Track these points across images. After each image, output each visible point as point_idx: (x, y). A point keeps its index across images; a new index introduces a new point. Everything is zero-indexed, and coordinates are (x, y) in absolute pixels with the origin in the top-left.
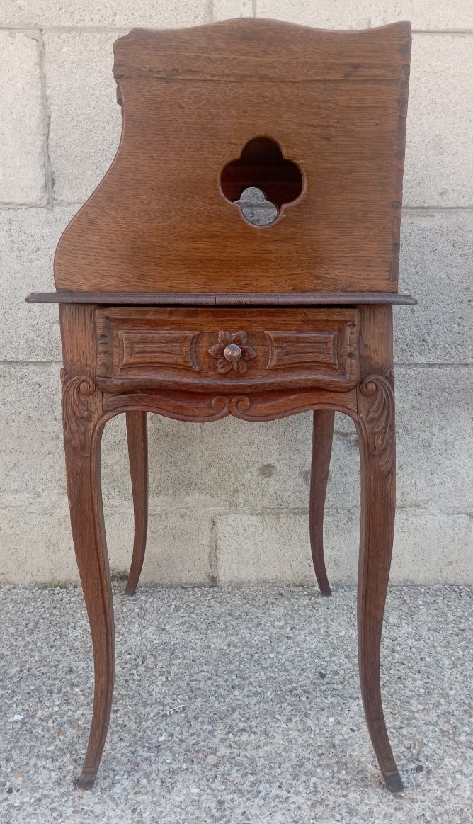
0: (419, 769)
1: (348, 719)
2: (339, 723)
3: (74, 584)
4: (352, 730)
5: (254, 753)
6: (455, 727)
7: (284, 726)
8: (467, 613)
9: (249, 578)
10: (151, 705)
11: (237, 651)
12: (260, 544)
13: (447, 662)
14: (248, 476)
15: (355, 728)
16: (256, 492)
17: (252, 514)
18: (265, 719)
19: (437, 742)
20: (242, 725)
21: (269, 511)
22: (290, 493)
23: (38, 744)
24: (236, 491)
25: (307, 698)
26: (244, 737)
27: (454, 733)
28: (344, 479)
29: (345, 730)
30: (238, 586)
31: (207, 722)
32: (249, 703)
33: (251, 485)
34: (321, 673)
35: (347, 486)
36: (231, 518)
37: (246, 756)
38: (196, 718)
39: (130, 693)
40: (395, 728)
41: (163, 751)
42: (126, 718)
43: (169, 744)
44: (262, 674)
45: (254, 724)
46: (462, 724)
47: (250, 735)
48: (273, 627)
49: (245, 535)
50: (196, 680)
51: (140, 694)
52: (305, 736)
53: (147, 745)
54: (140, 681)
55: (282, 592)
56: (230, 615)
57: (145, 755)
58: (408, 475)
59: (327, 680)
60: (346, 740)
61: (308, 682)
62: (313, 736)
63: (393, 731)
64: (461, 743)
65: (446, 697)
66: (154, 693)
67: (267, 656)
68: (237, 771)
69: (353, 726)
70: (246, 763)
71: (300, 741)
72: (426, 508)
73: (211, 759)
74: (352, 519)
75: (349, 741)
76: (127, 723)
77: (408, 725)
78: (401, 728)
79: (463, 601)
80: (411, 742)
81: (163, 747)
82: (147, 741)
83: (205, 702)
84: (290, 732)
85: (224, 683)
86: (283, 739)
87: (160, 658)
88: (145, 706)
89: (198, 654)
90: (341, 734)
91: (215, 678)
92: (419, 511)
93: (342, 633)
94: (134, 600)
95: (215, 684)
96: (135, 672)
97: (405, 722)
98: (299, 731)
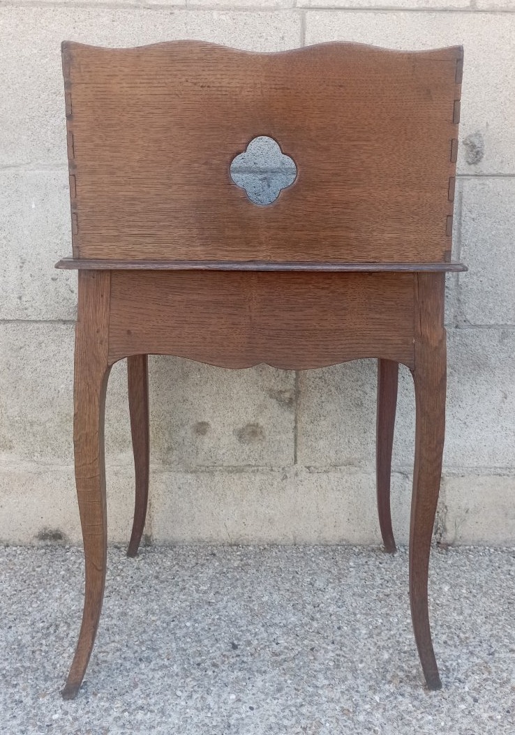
1: (250, 696)
2: (239, 700)
3: (5, 543)
4: (251, 708)
6: (357, 705)
7: (183, 703)
8: (395, 576)
9: (183, 537)
10: (51, 679)
11: (154, 618)
12: (194, 502)
13: (364, 632)
14: (182, 433)
15: (255, 706)
16: (190, 450)
17: (186, 472)
18: (166, 695)
19: (334, 721)
20: (140, 702)
21: (203, 468)
22: (224, 451)
24: (170, 449)
25: (214, 672)
26: (140, 715)
27: (354, 712)
28: (278, 437)
29: (244, 708)
30: (172, 546)
31: (105, 699)
32: (153, 678)
33: (186, 443)
34: (233, 644)
35: (282, 444)
36: (165, 476)
38: (95, 694)
39: (34, 666)
40: (296, 706)
41: (54, 730)
42: (24, 694)
43: (61, 723)
44: (174, 645)
45: (153, 701)
46: (364, 701)
47: (146, 714)
48: (197, 591)
49: (180, 493)
50: (104, 652)
51: (44, 667)
52: (202, 715)
53: (38, 723)
54: (46, 652)
55: (215, 552)
56: (157, 577)
58: (342, 433)
59: (238, 652)
60: (242, 719)
61: (218, 653)
62: (209, 715)
63: (293, 709)
64: (359, 723)
65: (354, 670)
66: (58, 665)
67: (183, 625)
69: (254, 703)
71: (195, 720)
72: (360, 467)
74: (286, 477)
75: (246, 721)
76: (23, 699)
77: (310, 703)
78: (302, 705)
79: (394, 563)
80: (308, 722)
81: (55, 726)
82: (39, 720)
83: (109, 676)
84: (188, 710)
85: (132, 655)
86: (179, 719)
87: (73, 627)
88: (46, 680)
89: (114, 622)
90: (239, 713)
91: (125, 649)
92: (353, 469)
93: (265, 599)
94: (63, 561)
95: (123, 656)
96: (44, 642)
97: (308, 699)
98: (197, 709)
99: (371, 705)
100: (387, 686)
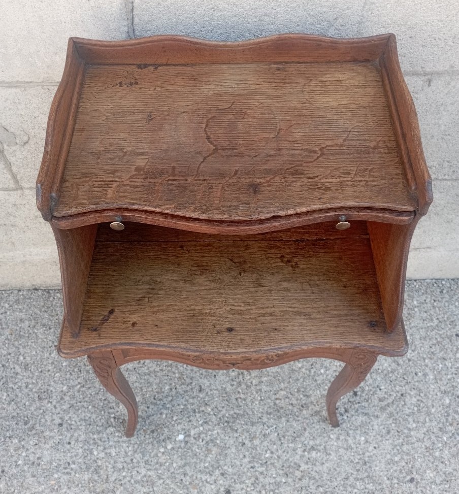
0: (412, 480)
1: (372, 437)
2: (367, 441)
4: (375, 448)
5: (321, 468)
6: (434, 444)
7: (335, 444)
10: (255, 424)
15: (376, 446)
18: (324, 438)
19: (423, 457)
20: (311, 443)
23: (198, 461)
25: (347, 417)
26: (314, 454)
27: (433, 449)
29: (371, 448)
31: (290, 441)
37: (316, 472)
38: (284, 437)
41: (270, 466)
42: (243, 437)
43: (272, 460)
45: (318, 442)
46: (437, 441)
47: (317, 453)
50: (279, 399)
52: (349, 453)
53: (259, 461)
57: (260, 469)
59: (358, 398)
60: (371, 456)
62: (352, 454)
63: (398, 448)
64: (436, 458)
65: (428, 414)
68: (313, 484)
69: (375, 443)
70: (317, 477)
71: (345, 458)
73: (298, 474)
75: (374, 458)
76: (245, 442)
77: (408, 443)
78: (402, 445)
80: (408, 458)
81: (269, 463)
82: (259, 458)
83: (287, 421)
84: (340, 450)
85: (296, 402)
86: (336, 457)
88: (253, 426)
90: (369, 452)
91: (290, 396)
95: (290, 403)
97: (406, 439)
98: (345, 449)
99: (442, 443)
100: (450, 428)
